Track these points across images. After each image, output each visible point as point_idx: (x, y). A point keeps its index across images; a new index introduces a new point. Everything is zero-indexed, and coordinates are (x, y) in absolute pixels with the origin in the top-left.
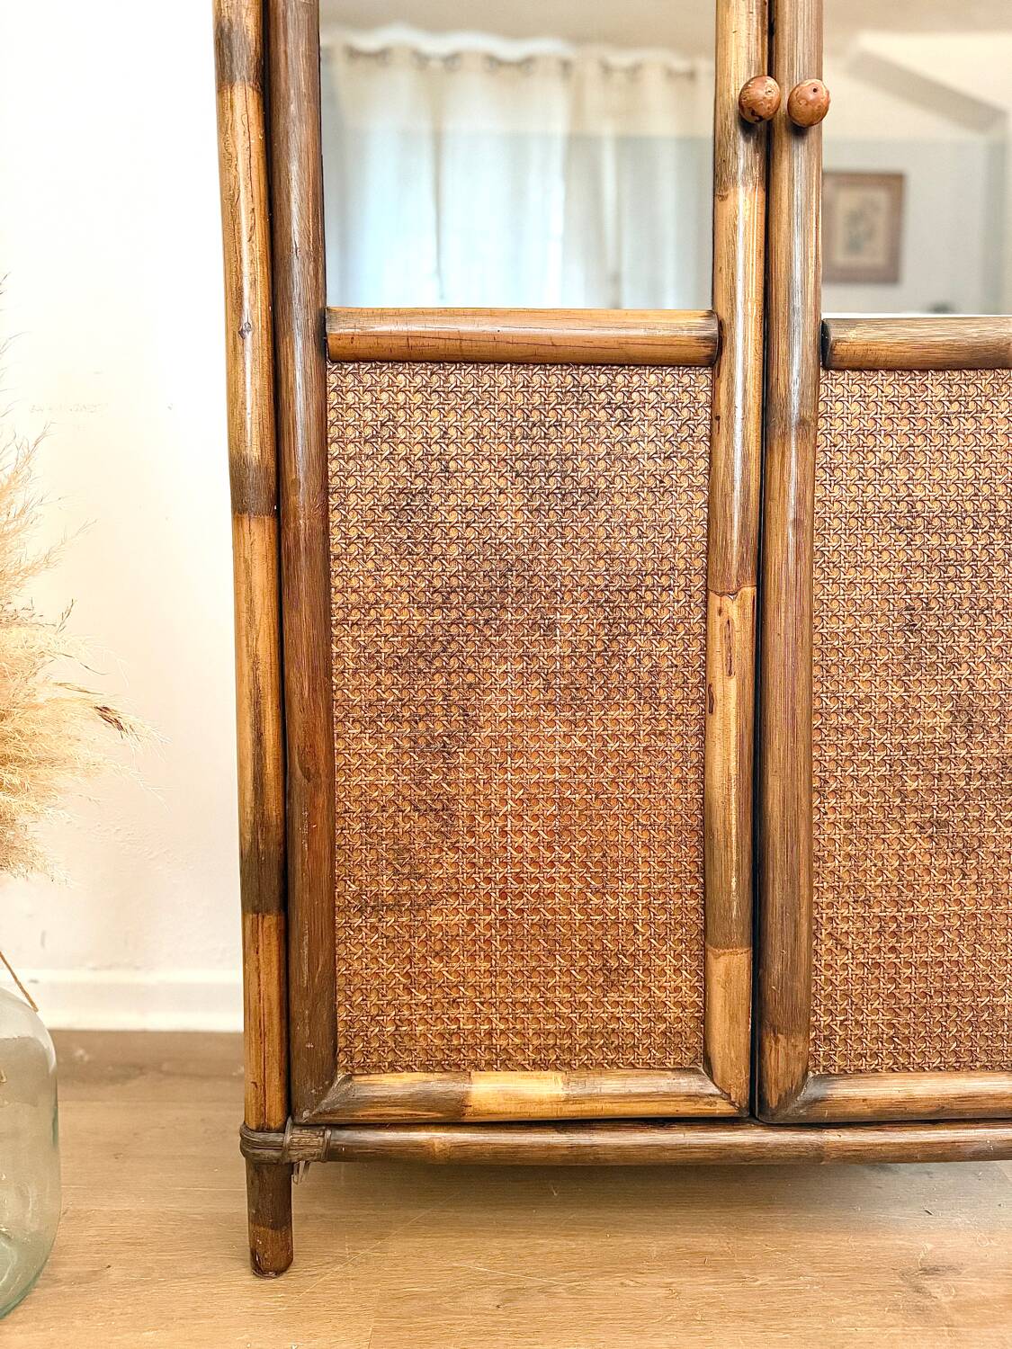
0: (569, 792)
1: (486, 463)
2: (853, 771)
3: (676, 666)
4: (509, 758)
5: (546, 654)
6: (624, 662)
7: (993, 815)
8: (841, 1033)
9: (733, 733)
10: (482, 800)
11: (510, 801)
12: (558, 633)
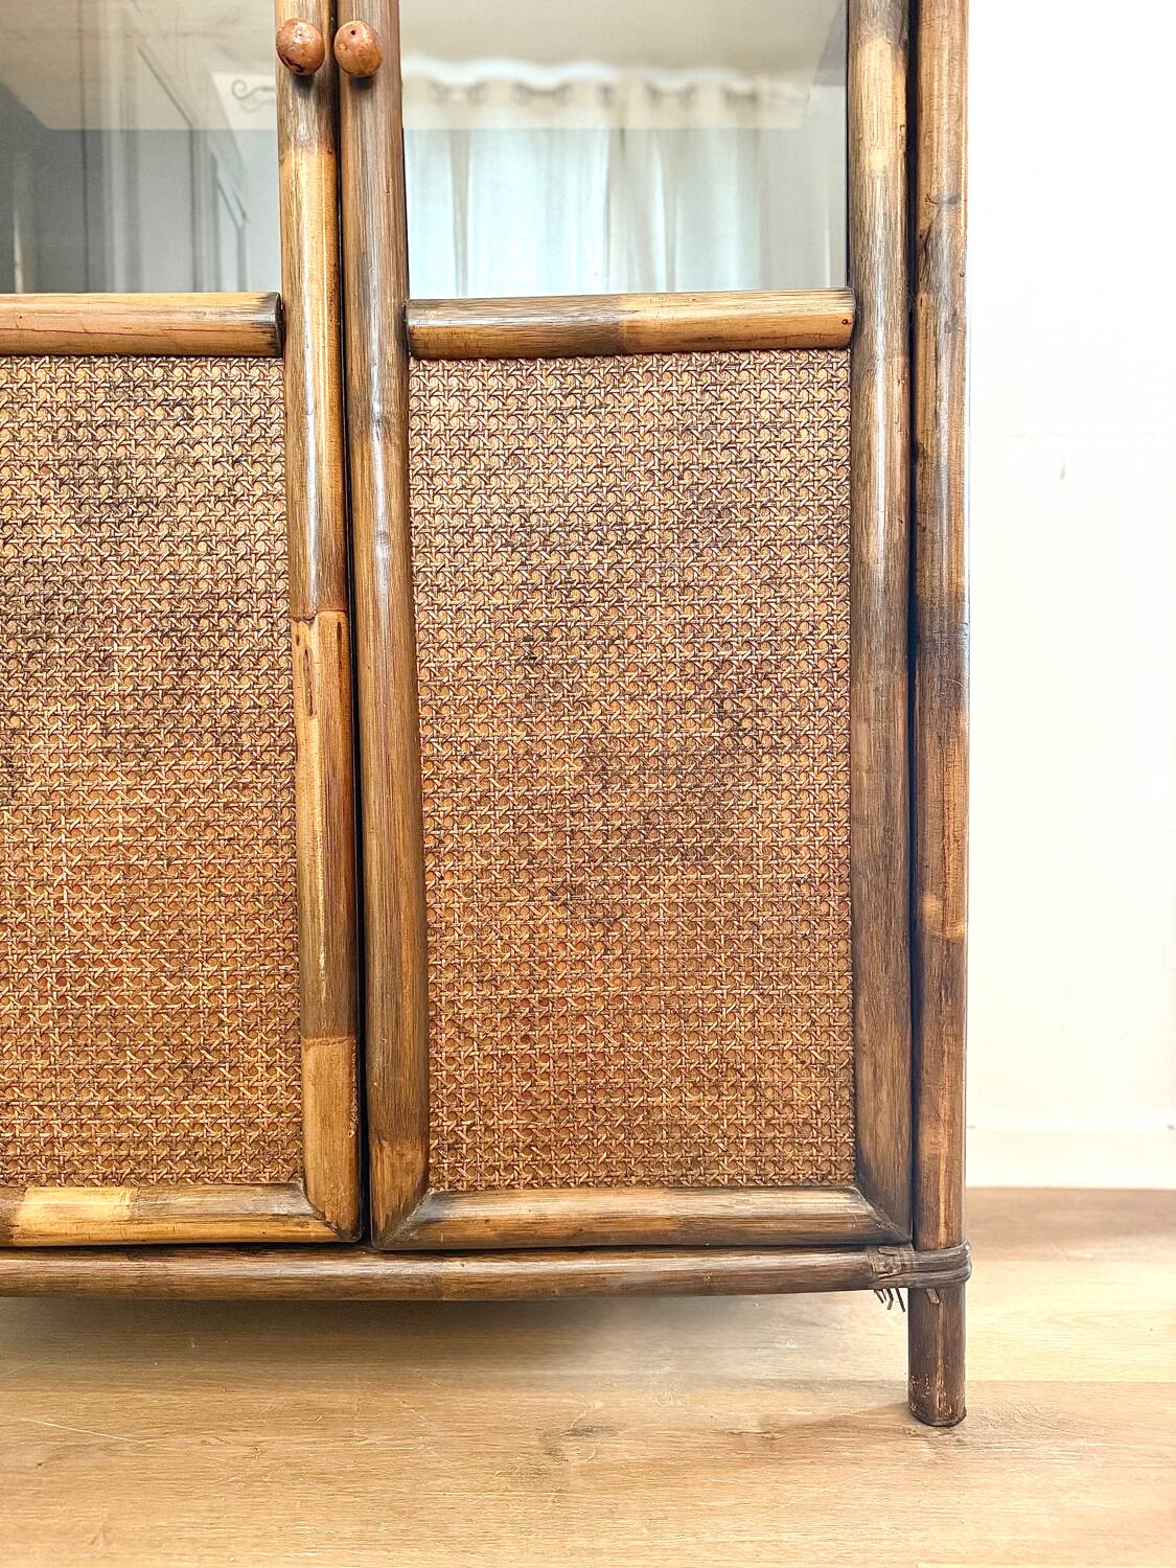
0: (136, 857)
1: (25, 469)
2: (471, 828)
3: (260, 707)
4: (63, 818)
5: (103, 693)
6: (196, 703)
7: (637, 878)
8: (468, 1141)
9: (317, 782)
10: (32, 867)
11: (65, 869)
12: (116, 667)
